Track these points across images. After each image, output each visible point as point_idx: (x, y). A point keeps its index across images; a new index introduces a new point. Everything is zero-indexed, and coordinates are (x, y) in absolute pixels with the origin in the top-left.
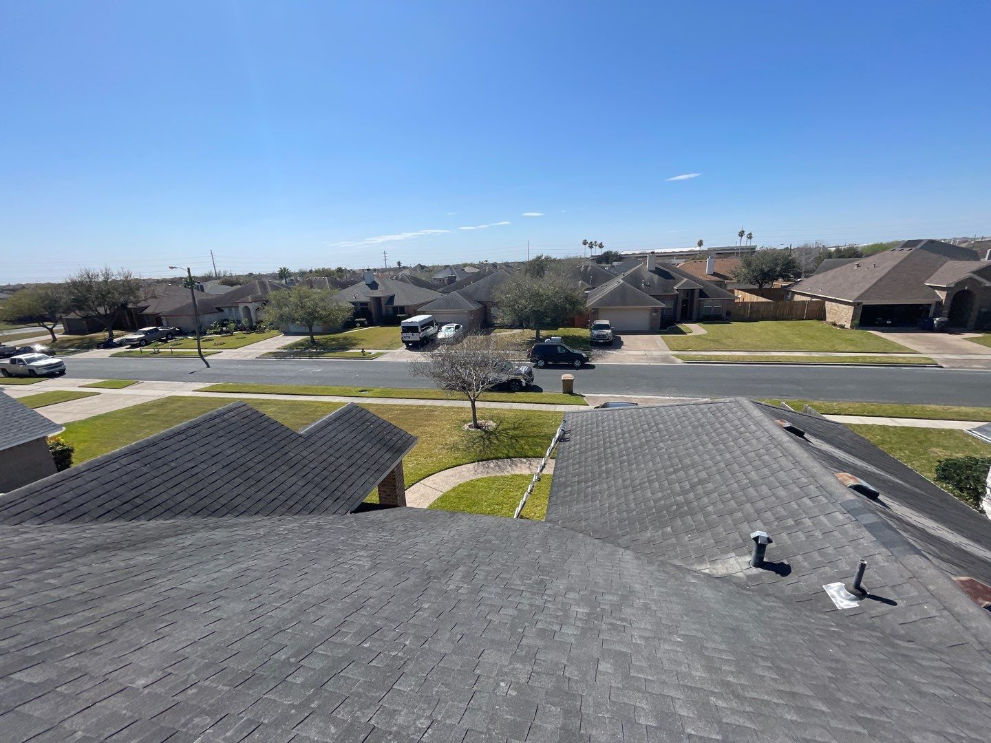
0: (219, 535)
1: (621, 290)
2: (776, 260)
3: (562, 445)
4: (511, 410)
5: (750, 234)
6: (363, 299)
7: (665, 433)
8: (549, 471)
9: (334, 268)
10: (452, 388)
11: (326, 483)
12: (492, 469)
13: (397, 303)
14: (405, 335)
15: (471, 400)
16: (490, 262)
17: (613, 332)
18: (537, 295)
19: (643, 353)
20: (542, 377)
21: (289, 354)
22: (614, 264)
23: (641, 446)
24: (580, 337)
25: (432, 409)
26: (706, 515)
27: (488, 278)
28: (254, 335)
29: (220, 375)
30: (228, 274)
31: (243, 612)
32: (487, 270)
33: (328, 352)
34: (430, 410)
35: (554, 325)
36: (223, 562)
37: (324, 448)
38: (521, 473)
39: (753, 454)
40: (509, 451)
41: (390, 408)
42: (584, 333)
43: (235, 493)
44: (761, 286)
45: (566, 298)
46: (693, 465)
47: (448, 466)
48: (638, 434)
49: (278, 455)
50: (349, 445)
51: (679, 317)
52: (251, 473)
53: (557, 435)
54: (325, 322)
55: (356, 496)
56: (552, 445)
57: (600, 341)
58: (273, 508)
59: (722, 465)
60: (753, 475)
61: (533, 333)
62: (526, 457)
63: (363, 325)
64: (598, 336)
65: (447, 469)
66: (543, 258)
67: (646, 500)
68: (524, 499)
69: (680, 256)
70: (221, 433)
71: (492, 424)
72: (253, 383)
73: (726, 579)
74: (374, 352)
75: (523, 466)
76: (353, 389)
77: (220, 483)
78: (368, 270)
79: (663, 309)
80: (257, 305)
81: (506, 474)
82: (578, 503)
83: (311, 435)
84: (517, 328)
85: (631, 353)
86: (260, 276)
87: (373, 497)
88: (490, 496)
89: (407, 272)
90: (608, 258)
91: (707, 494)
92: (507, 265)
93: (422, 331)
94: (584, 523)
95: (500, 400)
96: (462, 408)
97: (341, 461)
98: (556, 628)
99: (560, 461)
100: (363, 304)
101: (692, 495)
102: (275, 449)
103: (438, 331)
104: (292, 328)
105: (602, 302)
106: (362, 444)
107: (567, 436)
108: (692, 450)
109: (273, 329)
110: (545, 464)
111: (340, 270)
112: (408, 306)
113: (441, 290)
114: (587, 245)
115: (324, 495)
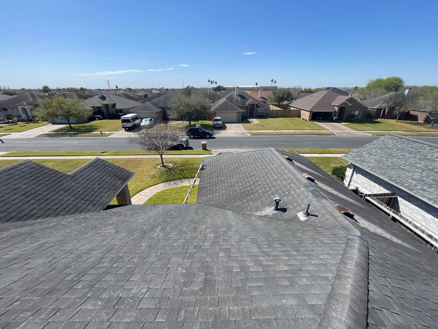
0: (25, 230)
1: (225, 104)
2: (284, 93)
3: (202, 171)
4: (179, 158)
5: (275, 81)
6: (98, 105)
7: (243, 163)
8: (197, 183)
9: (78, 87)
10: (150, 149)
11: (88, 197)
12: (172, 184)
13: (118, 107)
14: (123, 124)
15: (160, 154)
16: (165, 88)
17: (223, 122)
18: (188, 104)
19: (235, 131)
20: (193, 143)
21: (58, 135)
22: (222, 92)
23: (234, 169)
24: (209, 125)
25: (141, 160)
26: (259, 193)
27: (165, 96)
28: (31, 124)
29: (12, 147)
30: (7, 88)
31: (44, 263)
32: (164, 92)
33: (81, 133)
34: (140, 160)
35: (197, 119)
36: (28, 242)
37: (84, 181)
38: (186, 185)
39: (275, 169)
40: (179, 176)
41: (119, 160)
42: (210, 123)
43: (32, 207)
44: (279, 103)
45: (202, 106)
46: (254, 175)
47: (151, 185)
48: (233, 164)
49: (57, 186)
50: (98, 179)
51: (248, 116)
52: (40, 197)
53: (200, 168)
54: (77, 117)
55: (105, 202)
56: (198, 172)
57: (217, 126)
58: (57, 213)
59: (264, 174)
60: (275, 177)
61: (188, 123)
62: (187, 178)
63: (99, 119)
64: (216, 124)
65: (151, 186)
66: (190, 87)
67: (236, 190)
68: (187, 196)
69: (249, 89)
70: (17, 177)
71: (171, 165)
72: (35, 151)
73: (265, 216)
74: (107, 133)
75: (186, 182)
76: (98, 152)
77: (21, 204)
78: (99, 89)
79: (242, 112)
80: (31, 107)
81: (179, 186)
82: (210, 194)
83: (75, 175)
84: (180, 120)
85: (230, 131)
86: (30, 91)
87: (114, 202)
88: (172, 196)
89: (122, 92)
90: (219, 89)
91: (259, 186)
92: (173, 90)
93: (133, 122)
94: (212, 202)
95: (174, 154)
96: (156, 158)
97: (95, 186)
98: (202, 244)
99: (202, 178)
100: (98, 108)
101: (253, 187)
102: (54, 183)
103: (141, 122)
104: (57, 120)
105: (218, 109)
106: (105, 177)
107: (204, 167)
108: (253, 169)
109: (44, 121)
110: (196, 180)
111: (82, 89)
112: (124, 109)
113: (140, 101)
114: (210, 82)
115: (87, 203)
